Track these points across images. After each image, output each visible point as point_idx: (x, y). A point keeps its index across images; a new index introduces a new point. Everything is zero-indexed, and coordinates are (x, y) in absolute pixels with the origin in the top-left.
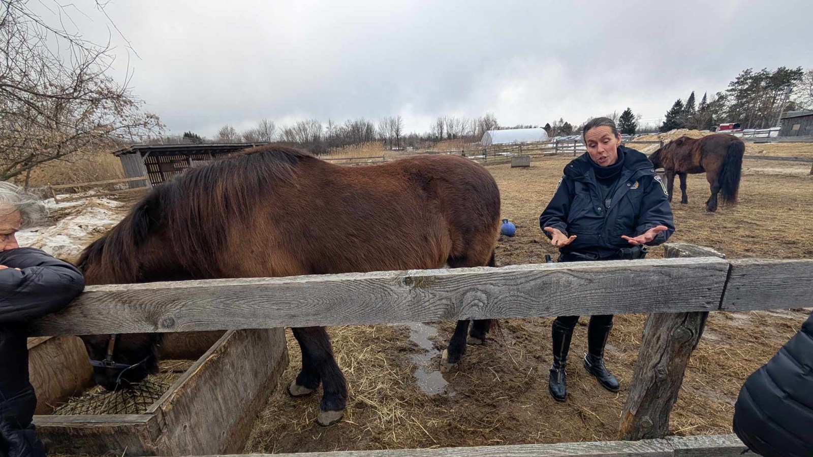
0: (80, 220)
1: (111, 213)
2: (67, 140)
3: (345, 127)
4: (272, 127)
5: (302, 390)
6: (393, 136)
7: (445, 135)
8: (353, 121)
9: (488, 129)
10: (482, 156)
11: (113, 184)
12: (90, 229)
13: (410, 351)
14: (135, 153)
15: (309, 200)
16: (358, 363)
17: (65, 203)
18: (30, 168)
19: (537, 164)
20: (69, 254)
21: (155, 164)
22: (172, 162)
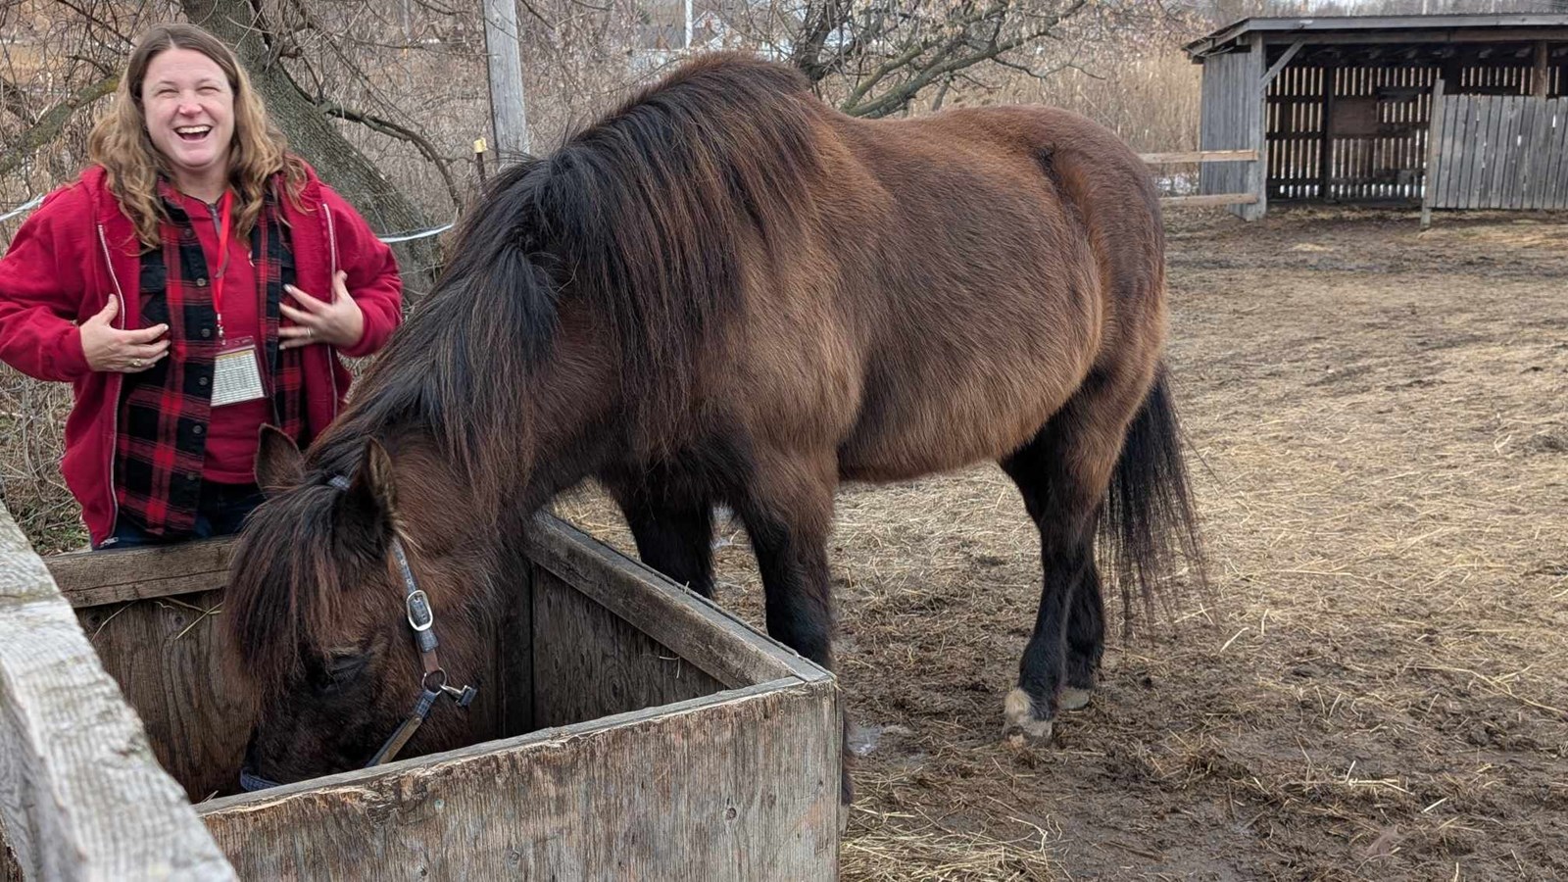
14: (1246, 49)
21: (1315, 99)
22: (1381, 94)
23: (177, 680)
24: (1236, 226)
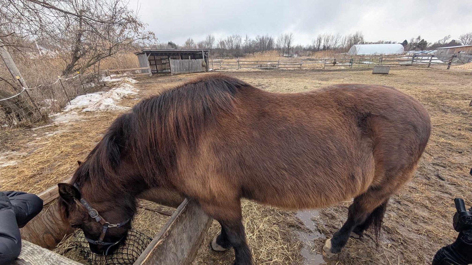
0: (119, 90)
1: (132, 87)
2: (113, 47)
3: (255, 40)
4: (213, 39)
5: (220, 248)
6: (285, 47)
7: (321, 47)
8: (261, 37)
9: (356, 43)
10: (349, 64)
11: (134, 70)
12: (122, 95)
13: (298, 228)
14: (144, 54)
15: (246, 131)
16: (259, 231)
17: (114, 79)
18: (99, 60)
19: (394, 72)
20: (111, 110)
21: (153, 60)
22: (161, 59)
23: (47, 221)
24: (149, 77)
